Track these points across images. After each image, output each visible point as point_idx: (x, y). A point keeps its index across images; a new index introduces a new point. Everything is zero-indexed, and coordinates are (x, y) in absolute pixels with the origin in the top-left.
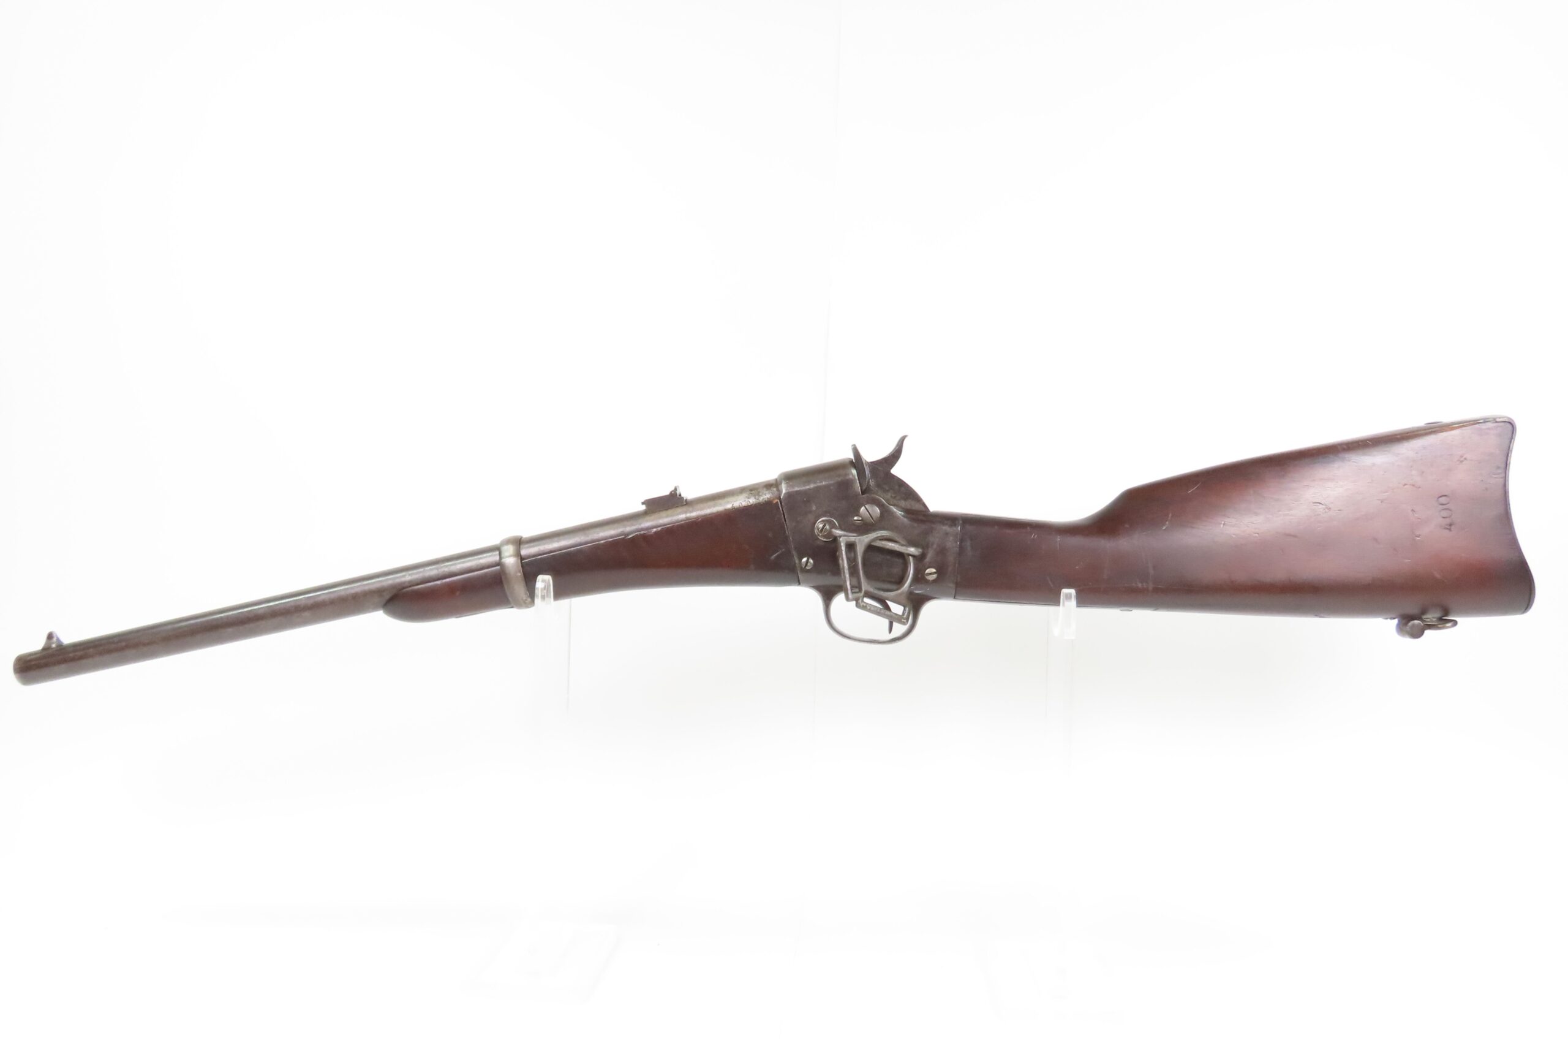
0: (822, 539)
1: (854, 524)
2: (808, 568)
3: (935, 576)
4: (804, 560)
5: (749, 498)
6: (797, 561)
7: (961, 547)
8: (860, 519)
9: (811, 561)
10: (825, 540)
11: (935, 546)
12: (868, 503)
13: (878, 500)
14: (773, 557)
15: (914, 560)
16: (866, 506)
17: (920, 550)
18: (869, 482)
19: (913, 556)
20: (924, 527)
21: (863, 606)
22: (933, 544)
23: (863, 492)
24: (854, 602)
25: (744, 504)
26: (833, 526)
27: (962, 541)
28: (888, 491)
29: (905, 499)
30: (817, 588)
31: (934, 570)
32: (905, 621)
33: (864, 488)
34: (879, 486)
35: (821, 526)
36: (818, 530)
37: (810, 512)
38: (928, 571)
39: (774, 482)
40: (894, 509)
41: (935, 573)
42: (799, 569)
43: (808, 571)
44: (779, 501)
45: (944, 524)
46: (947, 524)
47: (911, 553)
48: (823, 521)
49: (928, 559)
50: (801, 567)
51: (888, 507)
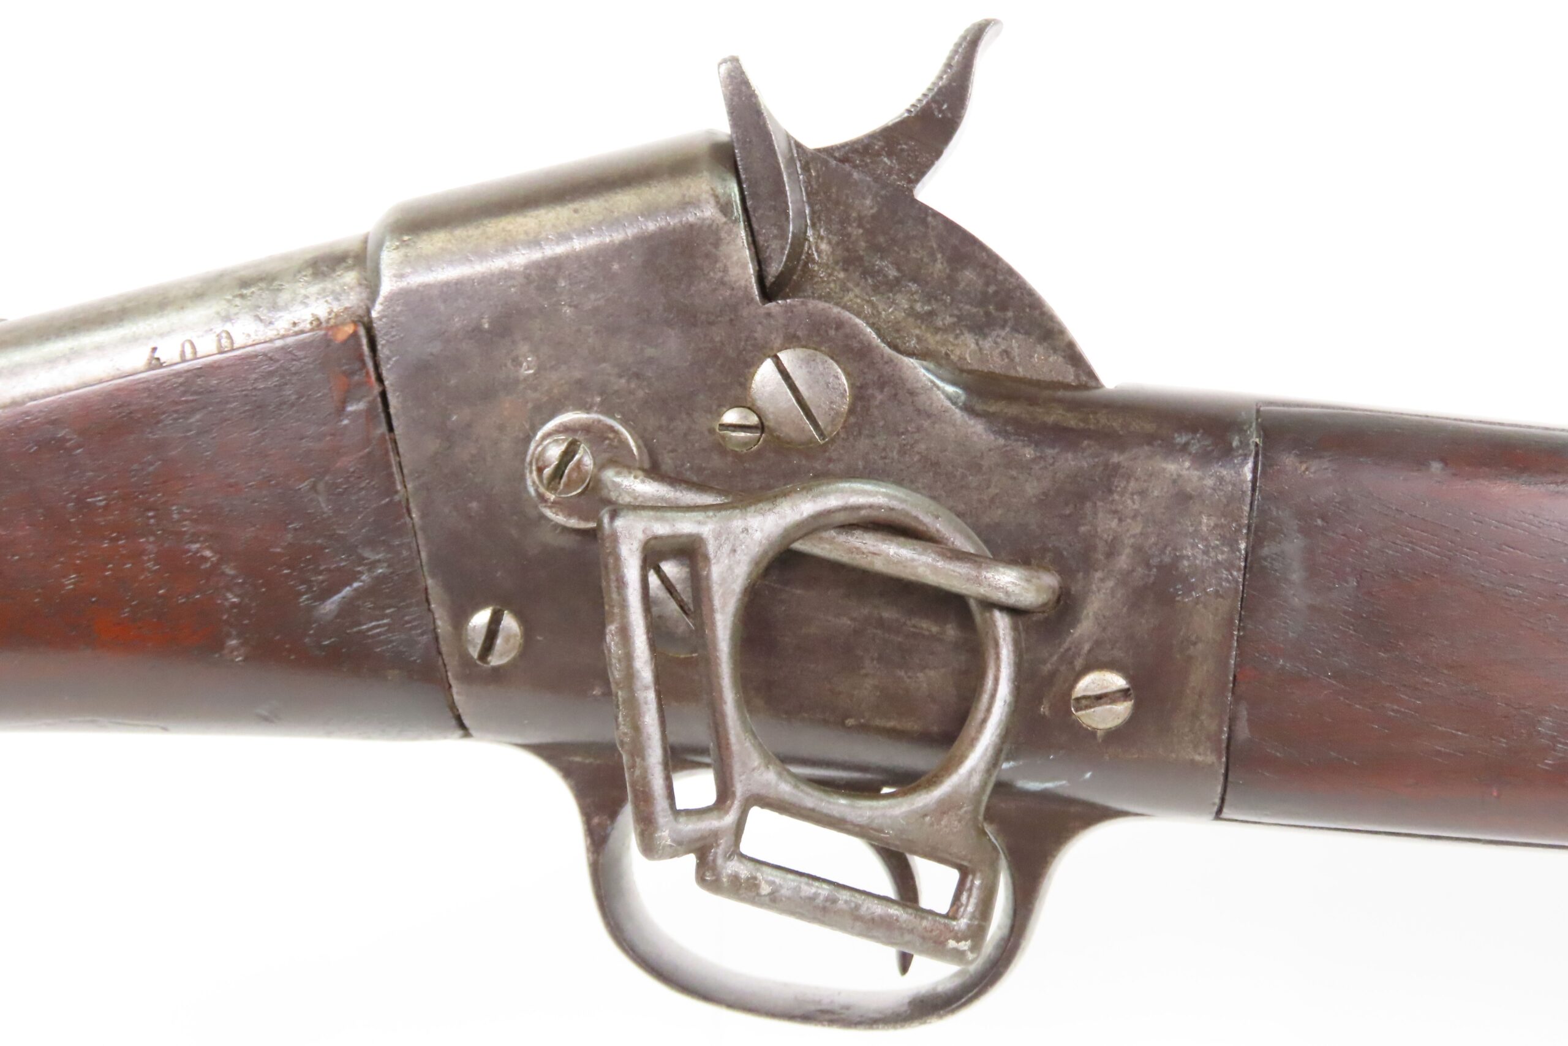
0: (560, 519)
1: (720, 448)
2: (496, 660)
3: (1122, 710)
4: (481, 618)
5: (227, 318)
6: (443, 625)
7: (1253, 566)
8: (754, 420)
9: (510, 623)
10: (574, 523)
11: (1123, 561)
12: (791, 341)
13: (840, 325)
14: (331, 605)
15: (1015, 628)
16: (784, 356)
17: (1051, 580)
18: (800, 240)
19: (1013, 611)
20: (1069, 462)
21: (735, 878)
22: (1111, 554)
23: (768, 293)
24: (691, 860)
25: (207, 348)
26: (618, 458)
27: (1259, 534)
28: (894, 286)
29: (980, 329)
30: (549, 752)
31: (1116, 681)
32: (964, 945)
33: (774, 269)
34: (850, 261)
35: (554, 452)
36: (540, 470)
37: (511, 385)
38: (1091, 683)
39: (355, 246)
40: (919, 371)
41: (1124, 694)
42: (452, 665)
43: (498, 675)
44: (362, 332)
45: (1172, 450)
46: (1184, 448)
47: (999, 597)
48: (565, 429)
49: (1085, 628)
50: (465, 659)
51: (890, 361)
